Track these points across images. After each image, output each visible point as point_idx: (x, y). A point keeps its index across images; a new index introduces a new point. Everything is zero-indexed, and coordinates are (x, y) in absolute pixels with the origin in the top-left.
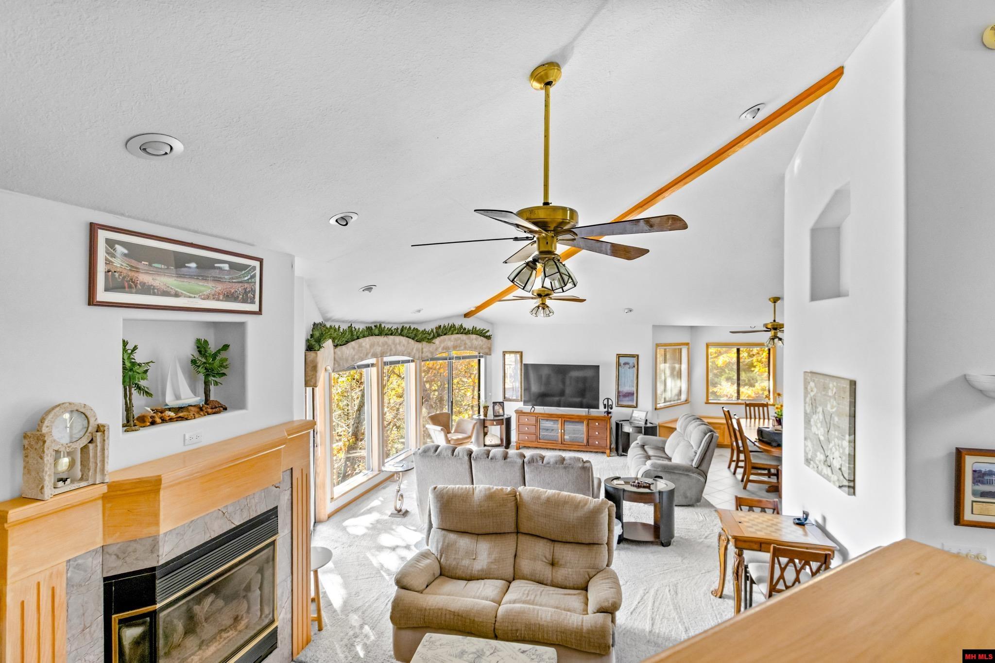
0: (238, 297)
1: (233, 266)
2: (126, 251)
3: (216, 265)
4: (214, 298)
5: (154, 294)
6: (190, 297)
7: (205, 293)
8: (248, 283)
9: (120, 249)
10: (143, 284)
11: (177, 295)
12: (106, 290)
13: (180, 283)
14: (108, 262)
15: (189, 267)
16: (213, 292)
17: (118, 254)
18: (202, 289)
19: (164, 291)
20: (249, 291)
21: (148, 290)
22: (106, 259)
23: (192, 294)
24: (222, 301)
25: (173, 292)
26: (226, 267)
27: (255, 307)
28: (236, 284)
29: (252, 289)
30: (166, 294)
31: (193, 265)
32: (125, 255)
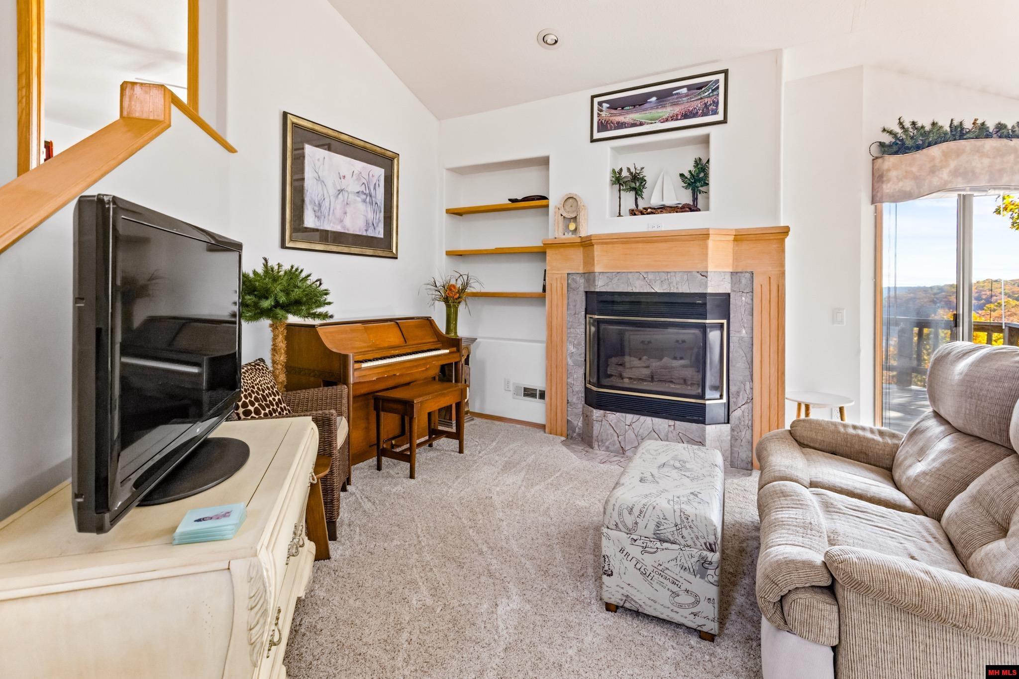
0: (697, 113)
1: (689, 87)
2: (608, 105)
3: (674, 93)
4: (672, 120)
5: (626, 127)
6: (651, 123)
7: (664, 117)
8: (709, 97)
9: (605, 105)
10: (618, 123)
11: (641, 124)
12: (598, 131)
13: (644, 115)
14: (599, 115)
15: (650, 102)
16: (671, 115)
17: (604, 109)
18: (661, 115)
19: (632, 124)
20: (711, 105)
21: (621, 125)
22: (598, 114)
23: (653, 120)
24: (680, 119)
25: (638, 123)
26: (685, 90)
27: (720, 117)
28: (695, 102)
29: (714, 102)
30: (634, 125)
31: (654, 99)
32: (608, 108)
